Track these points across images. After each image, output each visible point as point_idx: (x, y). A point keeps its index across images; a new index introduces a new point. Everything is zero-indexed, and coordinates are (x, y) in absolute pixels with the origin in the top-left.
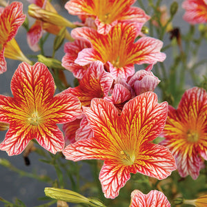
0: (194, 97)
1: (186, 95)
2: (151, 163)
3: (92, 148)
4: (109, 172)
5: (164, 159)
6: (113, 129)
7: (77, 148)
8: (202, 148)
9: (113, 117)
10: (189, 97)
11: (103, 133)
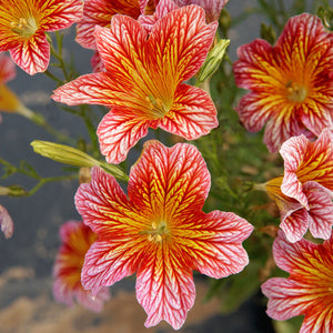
0: (301, 29)
1: (290, 26)
2: (183, 115)
3: (102, 88)
4: (119, 125)
5: (201, 110)
6: (138, 62)
7: (81, 88)
8: (306, 111)
9: (139, 43)
10: (294, 29)
11: (123, 67)
